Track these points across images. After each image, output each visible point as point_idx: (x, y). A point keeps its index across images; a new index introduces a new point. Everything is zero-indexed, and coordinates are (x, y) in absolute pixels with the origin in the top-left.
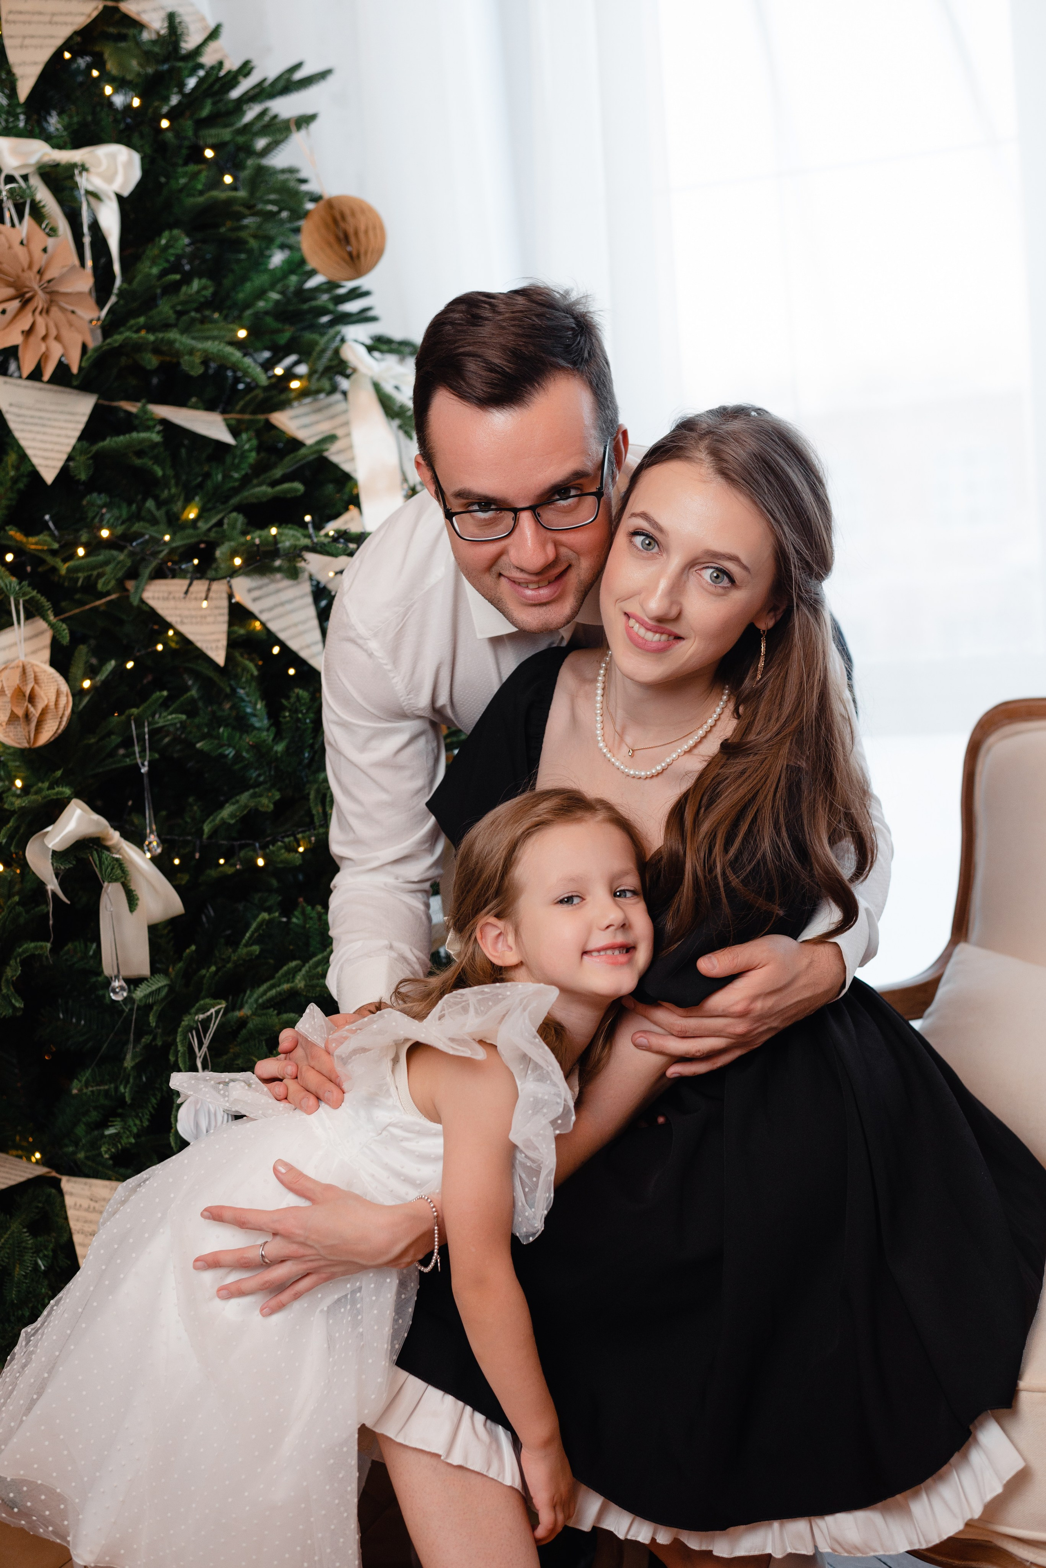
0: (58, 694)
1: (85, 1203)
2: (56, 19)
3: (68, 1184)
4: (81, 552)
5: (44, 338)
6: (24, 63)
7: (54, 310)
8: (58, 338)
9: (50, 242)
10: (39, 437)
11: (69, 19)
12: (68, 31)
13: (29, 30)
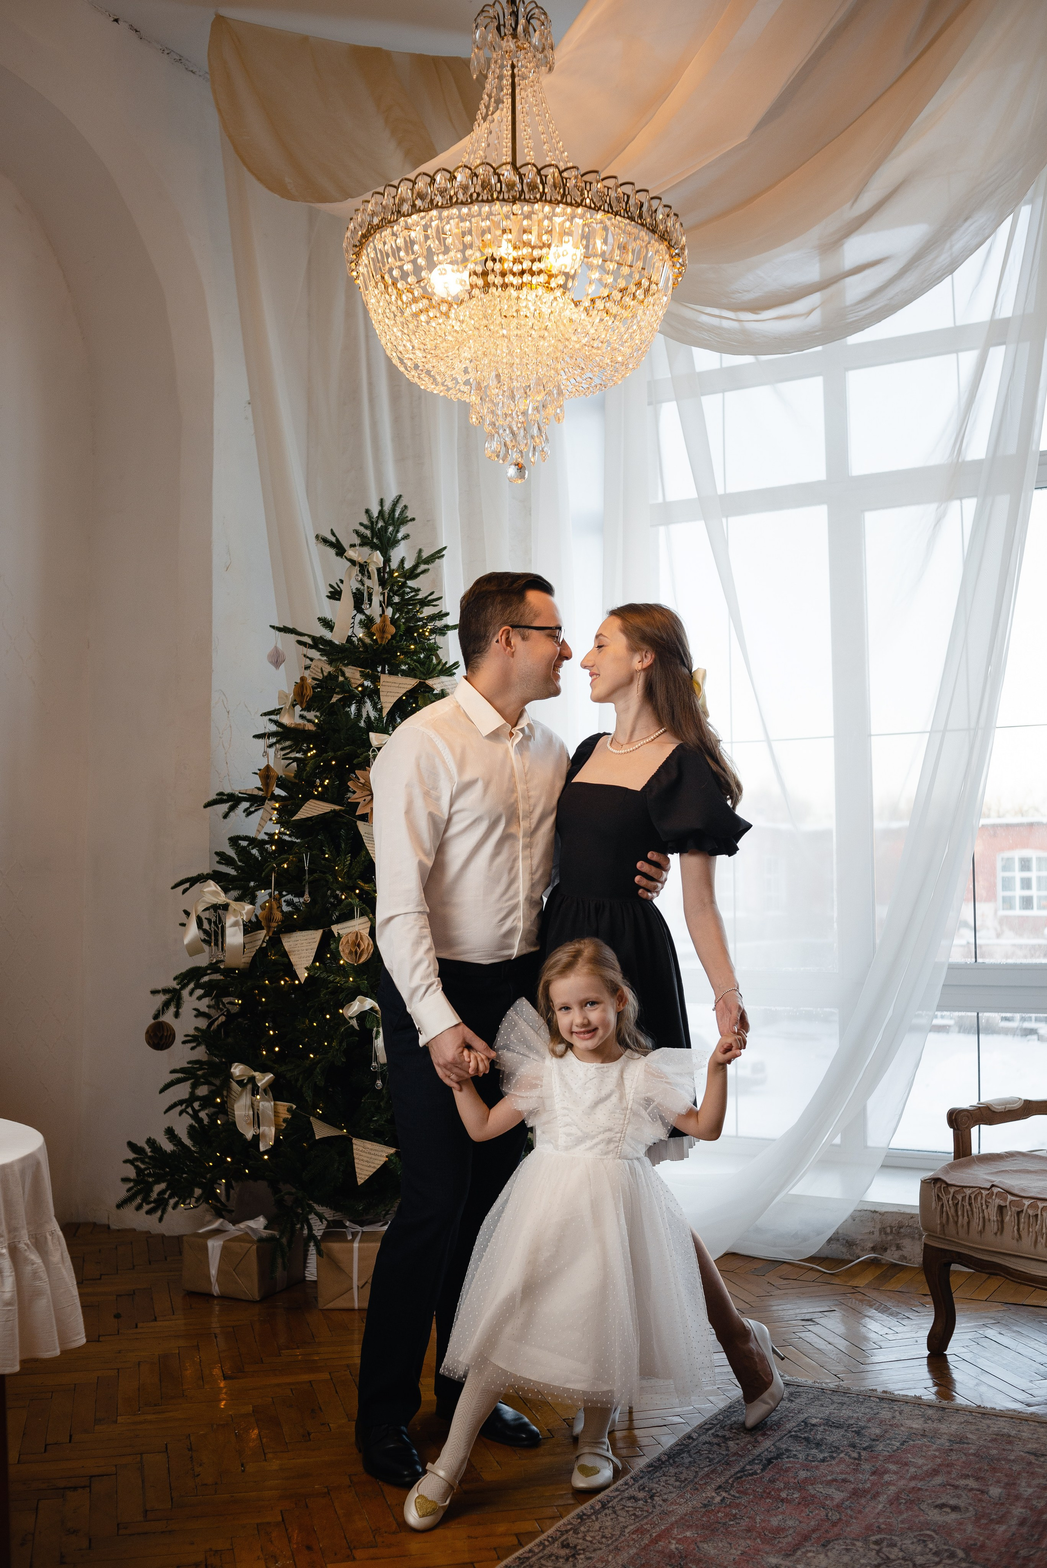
0: (368, 945)
1: (361, 1149)
2: (400, 686)
3: (355, 1141)
6: (386, 702)
11: (405, 686)
12: (404, 691)
13: (390, 689)
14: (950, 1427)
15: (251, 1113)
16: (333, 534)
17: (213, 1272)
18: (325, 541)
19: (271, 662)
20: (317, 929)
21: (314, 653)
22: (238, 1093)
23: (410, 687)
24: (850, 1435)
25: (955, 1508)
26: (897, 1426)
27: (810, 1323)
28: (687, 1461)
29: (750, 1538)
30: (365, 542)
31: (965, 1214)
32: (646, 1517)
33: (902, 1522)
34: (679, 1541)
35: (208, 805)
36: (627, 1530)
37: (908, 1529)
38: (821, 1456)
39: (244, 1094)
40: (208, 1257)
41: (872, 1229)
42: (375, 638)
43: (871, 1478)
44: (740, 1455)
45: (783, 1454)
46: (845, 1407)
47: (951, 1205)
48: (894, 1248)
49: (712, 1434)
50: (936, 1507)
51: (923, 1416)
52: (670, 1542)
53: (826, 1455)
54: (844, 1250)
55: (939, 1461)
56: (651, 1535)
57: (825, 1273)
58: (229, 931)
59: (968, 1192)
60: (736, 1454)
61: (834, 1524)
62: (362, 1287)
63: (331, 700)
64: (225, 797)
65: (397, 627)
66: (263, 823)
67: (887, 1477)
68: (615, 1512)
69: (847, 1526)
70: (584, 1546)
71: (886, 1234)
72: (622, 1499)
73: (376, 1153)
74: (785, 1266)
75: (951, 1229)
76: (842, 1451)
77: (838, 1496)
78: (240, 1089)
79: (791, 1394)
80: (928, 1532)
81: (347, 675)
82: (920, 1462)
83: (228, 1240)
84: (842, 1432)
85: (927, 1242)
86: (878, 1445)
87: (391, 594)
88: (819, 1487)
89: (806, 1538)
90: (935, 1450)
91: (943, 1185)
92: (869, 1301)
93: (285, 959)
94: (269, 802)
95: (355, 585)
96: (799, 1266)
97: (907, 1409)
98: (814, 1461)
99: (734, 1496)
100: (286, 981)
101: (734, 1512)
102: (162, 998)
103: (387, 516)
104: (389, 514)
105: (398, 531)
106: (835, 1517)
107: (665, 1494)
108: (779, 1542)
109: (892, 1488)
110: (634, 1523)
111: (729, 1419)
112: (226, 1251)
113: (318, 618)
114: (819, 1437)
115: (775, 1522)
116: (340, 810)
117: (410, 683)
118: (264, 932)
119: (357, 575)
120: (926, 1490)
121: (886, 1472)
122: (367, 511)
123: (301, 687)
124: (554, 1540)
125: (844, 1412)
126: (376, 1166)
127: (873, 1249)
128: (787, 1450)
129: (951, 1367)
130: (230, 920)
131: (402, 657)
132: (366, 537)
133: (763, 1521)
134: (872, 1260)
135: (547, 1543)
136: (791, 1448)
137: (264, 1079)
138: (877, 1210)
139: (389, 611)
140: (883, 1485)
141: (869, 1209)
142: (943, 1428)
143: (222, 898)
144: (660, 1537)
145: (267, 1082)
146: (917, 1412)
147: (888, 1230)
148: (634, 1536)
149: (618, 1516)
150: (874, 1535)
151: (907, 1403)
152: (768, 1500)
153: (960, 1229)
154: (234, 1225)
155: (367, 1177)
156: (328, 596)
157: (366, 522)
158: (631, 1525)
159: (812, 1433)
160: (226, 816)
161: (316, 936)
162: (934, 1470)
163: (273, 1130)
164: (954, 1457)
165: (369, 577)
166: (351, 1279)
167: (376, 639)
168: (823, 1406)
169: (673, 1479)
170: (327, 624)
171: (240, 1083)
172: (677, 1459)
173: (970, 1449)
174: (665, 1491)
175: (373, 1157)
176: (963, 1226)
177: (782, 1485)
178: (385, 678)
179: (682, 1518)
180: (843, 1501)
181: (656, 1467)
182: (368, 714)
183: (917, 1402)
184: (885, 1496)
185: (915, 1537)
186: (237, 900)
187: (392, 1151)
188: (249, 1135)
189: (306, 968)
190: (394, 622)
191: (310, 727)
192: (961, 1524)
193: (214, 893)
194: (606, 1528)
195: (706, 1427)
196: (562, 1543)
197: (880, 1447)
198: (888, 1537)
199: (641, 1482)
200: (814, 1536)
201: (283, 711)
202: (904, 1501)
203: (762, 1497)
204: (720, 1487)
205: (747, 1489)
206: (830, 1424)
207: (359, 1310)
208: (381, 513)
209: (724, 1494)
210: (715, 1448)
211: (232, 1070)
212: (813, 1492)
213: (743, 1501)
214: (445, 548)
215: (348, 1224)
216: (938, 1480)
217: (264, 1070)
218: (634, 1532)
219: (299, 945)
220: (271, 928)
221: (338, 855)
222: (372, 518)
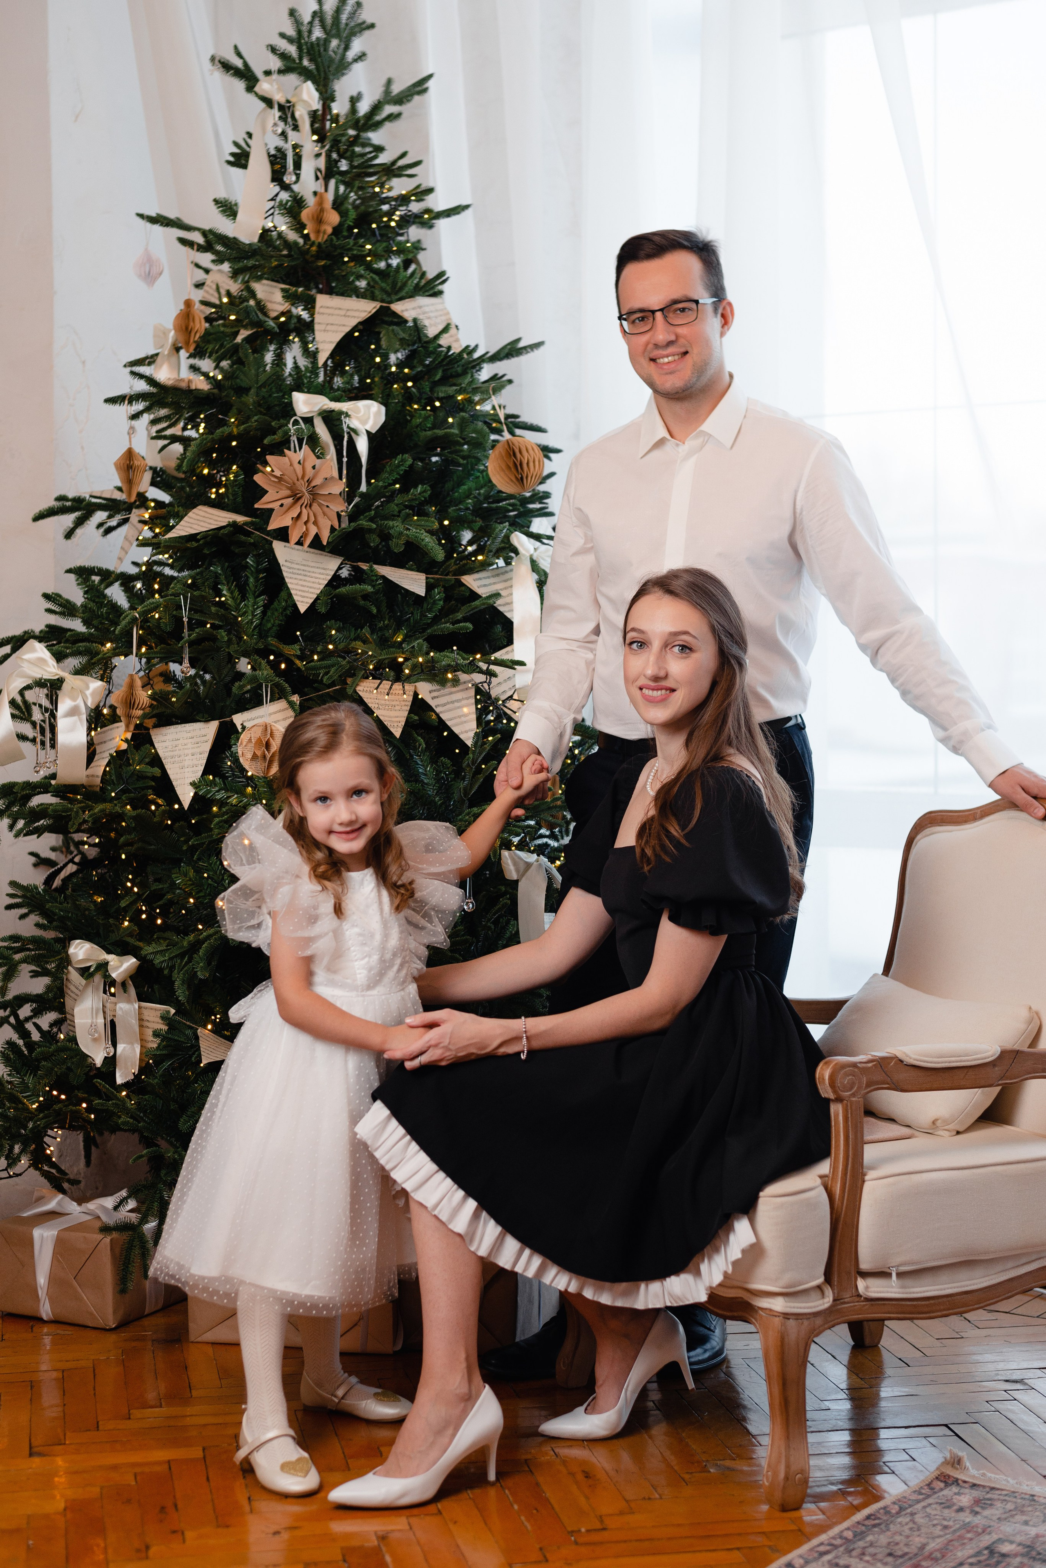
2: (349, 313)
4: (316, 658)
5: (306, 523)
6: (325, 341)
7: (315, 506)
8: (315, 523)
9: (318, 462)
10: (301, 583)
11: (357, 315)
12: (354, 323)
13: (331, 319)
15: (101, 1021)
16: (239, 55)
17: (42, 1280)
19: (140, 277)
20: (210, 720)
21: (208, 261)
22: (81, 988)
23: (364, 316)
27: (1017, 1386)
30: (289, 66)
35: (40, 517)
39: (90, 990)
40: (32, 1256)
42: (306, 232)
49: (829, 1562)
58: (62, 723)
63: (235, 338)
64: (67, 505)
65: (343, 214)
66: (126, 546)
78: (84, 982)
79: (978, 1502)
81: (260, 295)
83: (68, 1230)
87: (335, 156)
93: (157, 771)
94: (137, 511)
95: (275, 142)
100: (158, 806)
103: (329, 20)
104: (333, 17)
105: (347, 48)
112: (60, 1247)
113: (214, 200)
116: (246, 523)
117: (364, 309)
118: (121, 726)
119: (275, 125)
122: (292, 13)
123: (186, 316)
130: (64, 705)
131: (352, 264)
132: (290, 58)
137: (122, 966)
143: (51, 669)
145: (126, 970)
154: (80, 1204)
156: (229, 163)
157: (291, 32)
160: (69, 535)
161: (208, 730)
163: (137, 1049)
165: (296, 128)
167: (307, 235)
170: (229, 209)
171: (85, 972)
178: (322, 300)
186: (77, 672)
188: (98, 1058)
189: (193, 784)
190: (338, 204)
193: (40, 662)
195: (822, 1549)
201: (159, 359)
206: (1032, 1553)
208: (317, 14)
211: (71, 952)
214: (430, 76)
217: (122, 950)
219: (180, 747)
220: (129, 717)
221: (244, 598)
222: (302, 24)
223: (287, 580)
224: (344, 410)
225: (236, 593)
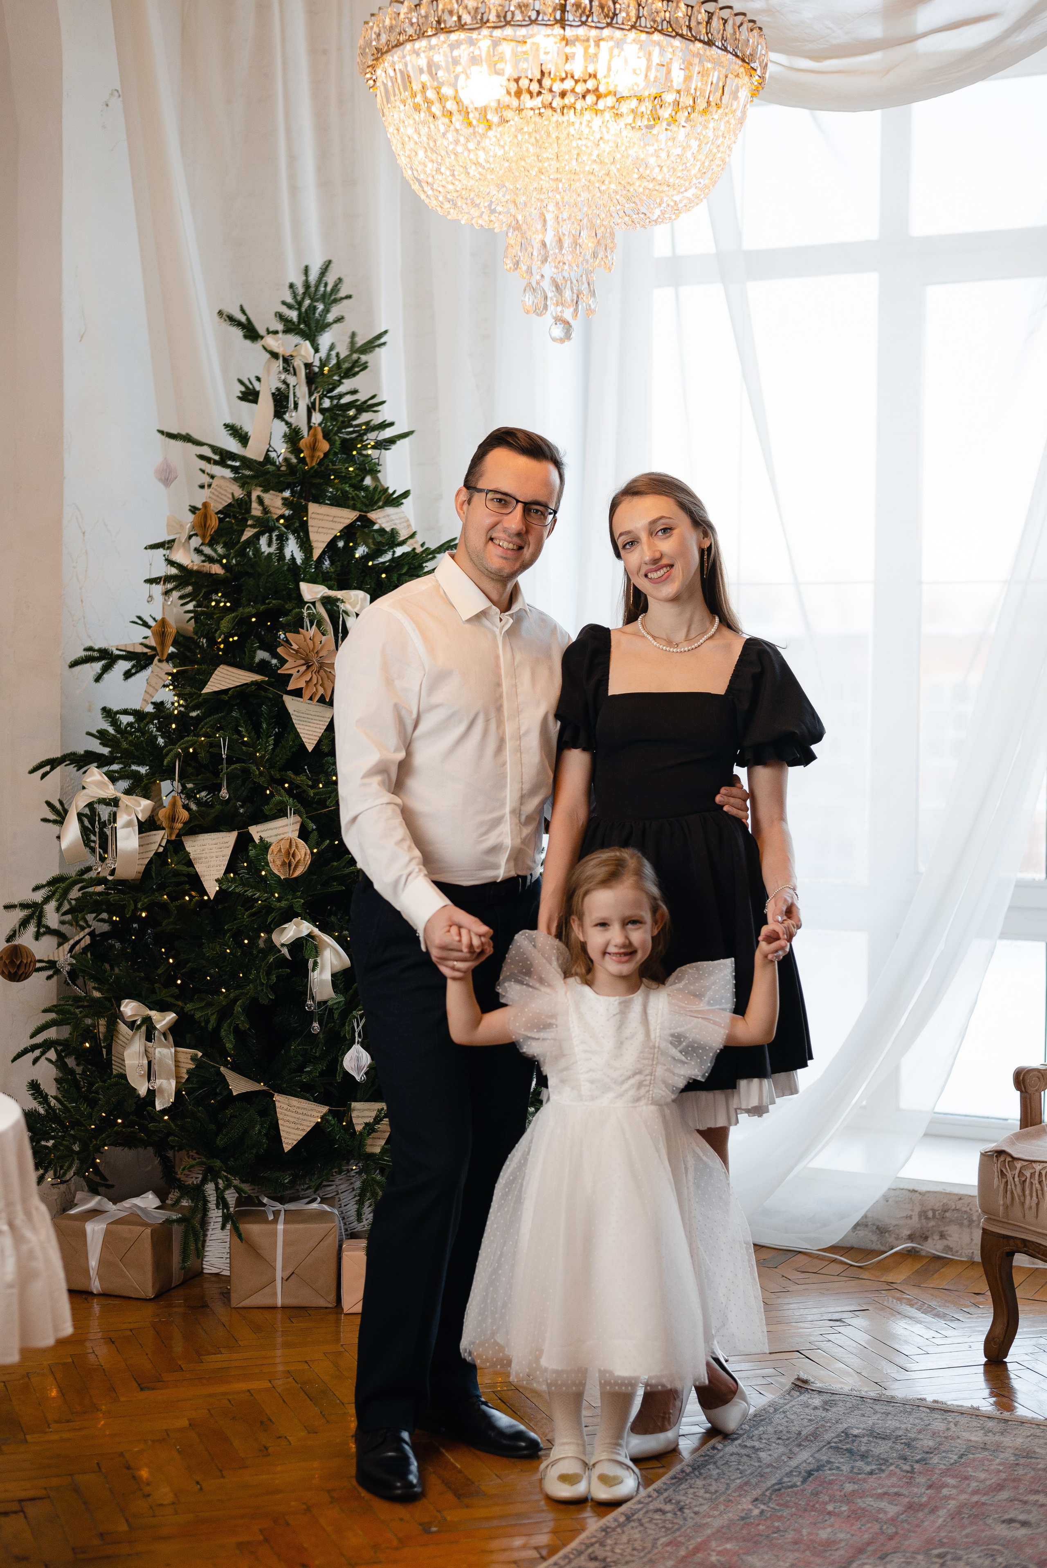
0: (305, 854)
1: (286, 1107)
2: (335, 519)
3: (278, 1098)
4: (321, 786)
5: (316, 686)
6: (317, 541)
7: (322, 672)
8: (322, 685)
9: (324, 638)
10: (307, 728)
11: (342, 520)
12: (341, 527)
13: (322, 524)
14: (1015, 1440)
15: (145, 1062)
16: (244, 313)
17: (93, 1263)
18: (231, 319)
19: (160, 480)
20: (231, 830)
21: (218, 470)
22: (129, 1038)
23: (348, 522)
24: (899, 1447)
25: (1024, 1524)
26: (953, 1438)
27: (838, 1323)
28: (715, 1472)
29: (798, 1550)
30: (290, 328)
31: (1034, 1194)
32: (678, 1530)
33: (967, 1536)
34: (719, 1553)
35: (75, 664)
36: (660, 1542)
37: (974, 1543)
38: (868, 1469)
39: (136, 1038)
40: (85, 1244)
41: (910, 1213)
42: (302, 455)
43: (927, 1492)
44: (775, 1467)
45: (824, 1466)
46: (890, 1417)
47: (1017, 1183)
48: (936, 1237)
50: (1004, 1522)
51: (983, 1428)
52: (709, 1554)
53: (874, 1467)
54: (874, 1238)
55: (1003, 1476)
56: (687, 1548)
57: (851, 1265)
58: (120, 833)
59: (1038, 1167)
60: (770, 1465)
61: (891, 1538)
62: (287, 1280)
63: (242, 534)
64: (96, 654)
65: (331, 443)
66: (151, 690)
67: (945, 1491)
68: (642, 1525)
69: (905, 1540)
70: (614, 1559)
71: (927, 1218)
72: (647, 1512)
73: (305, 1112)
74: (800, 1257)
75: (1017, 1211)
76: (892, 1464)
77: (892, 1510)
78: (131, 1033)
79: (826, 1402)
80: (996, 1547)
81: (267, 502)
82: (983, 1476)
83: (112, 1223)
84: (890, 1443)
85: (986, 1227)
86: (931, 1458)
87: (321, 397)
88: (870, 1501)
89: (861, 1551)
90: (999, 1464)
91: (1009, 1159)
92: (908, 1299)
93: (191, 869)
94: (159, 664)
95: (277, 385)
96: (818, 1257)
97: (963, 1420)
98: (860, 1474)
99: (773, 1508)
100: (191, 897)
101: (776, 1524)
102: (20, 914)
103: (314, 289)
104: (317, 286)
105: (329, 313)
106: (891, 1530)
107: (696, 1506)
108: (831, 1555)
109: (952, 1502)
110: (666, 1536)
111: (757, 1429)
112: (109, 1237)
113: (225, 425)
114: (863, 1448)
115: (824, 1535)
116: (263, 682)
117: (347, 516)
118: (163, 833)
119: (279, 371)
120: (991, 1505)
121: (945, 1486)
122: (291, 286)
123: (201, 513)
124: (580, 1553)
125: (890, 1422)
126: (305, 1128)
127: (911, 1238)
128: (828, 1462)
129: (1012, 1376)
130: (121, 819)
131: (336, 481)
132: (291, 321)
133: (810, 1534)
134: (909, 1251)
135: (572, 1556)
136: (832, 1460)
137: (164, 1020)
138: (916, 1189)
139: (317, 418)
140: (941, 1500)
141: (906, 1187)
142: (1007, 1440)
143: (111, 791)
144: (697, 1550)
145: (167, 1023)
146: (975, 1424)
147: (930, 1214)
148: (668, 1548)
149: (646, 1528)
150: (935, 1548)
151: (962, 1413)
152: (813, 1513)
153: (1027, 1212)
154: (115, 1203)
155: (295, 1143)
156: (239, 398)
157: (289, 300)
158: (663, 1537)
159: (855, 1444)
160: (98, 679)
161: (227, 840)
162: (999, 1485)
163: (173, 1083)
164: (1021, 1472)
165: (295, 375)
166: (274, 1269)
167: (304, 457)
168: (864, 1416)
169: (702, 1491)
170: (238, 434)
171: (132, 1025)
172: (702, 1471)
173: (1038, 1464)
174: (694, 1503)
175: (301, 1117)
176: (1030, 1208)
177: (827, 1498)
178: (313, 508)
179: (718, 1531)
180: (898, 1514)
181: (680, 1479)
182: (292, 555)
183: (974, 1413)
184: (945, 1511)
185: (981, 1551)
186: (128, 792)
187: (324, 1109)
188: (142, 1091)
189: (217, 880)
190: (324, 433)
191: (216, 569)
192: (1033, 1539)
193: (100, 784)
194: (635, 1540)
196: (589, 1555)
197: (935, 1460)
198: (952, 1551)
199: (666, 1494)
200: (870, 1548)
201: (178, 544)
202: (967, 1516)
203: (806, 1510)
204: (756, 1499)
205: (788, 1502)
206: (874, 1435)
207: (283, 1308)
208: (307, 286)
209: (762, 1507)
210: (745, 1459)
211: (122, 1009)
212: (863, 1506)
213: (785, 1513)
214: (384, 333)
215: (265, 1200)
216: (1004, 1495)
217: (163, 1008)
218: (669, 1544)
219: (207, 851)
220: (172, 828)
221: (259, 738)
222: (298, 295)
223: (296, 726)
224: (339, 597)
225: (253, 734)
